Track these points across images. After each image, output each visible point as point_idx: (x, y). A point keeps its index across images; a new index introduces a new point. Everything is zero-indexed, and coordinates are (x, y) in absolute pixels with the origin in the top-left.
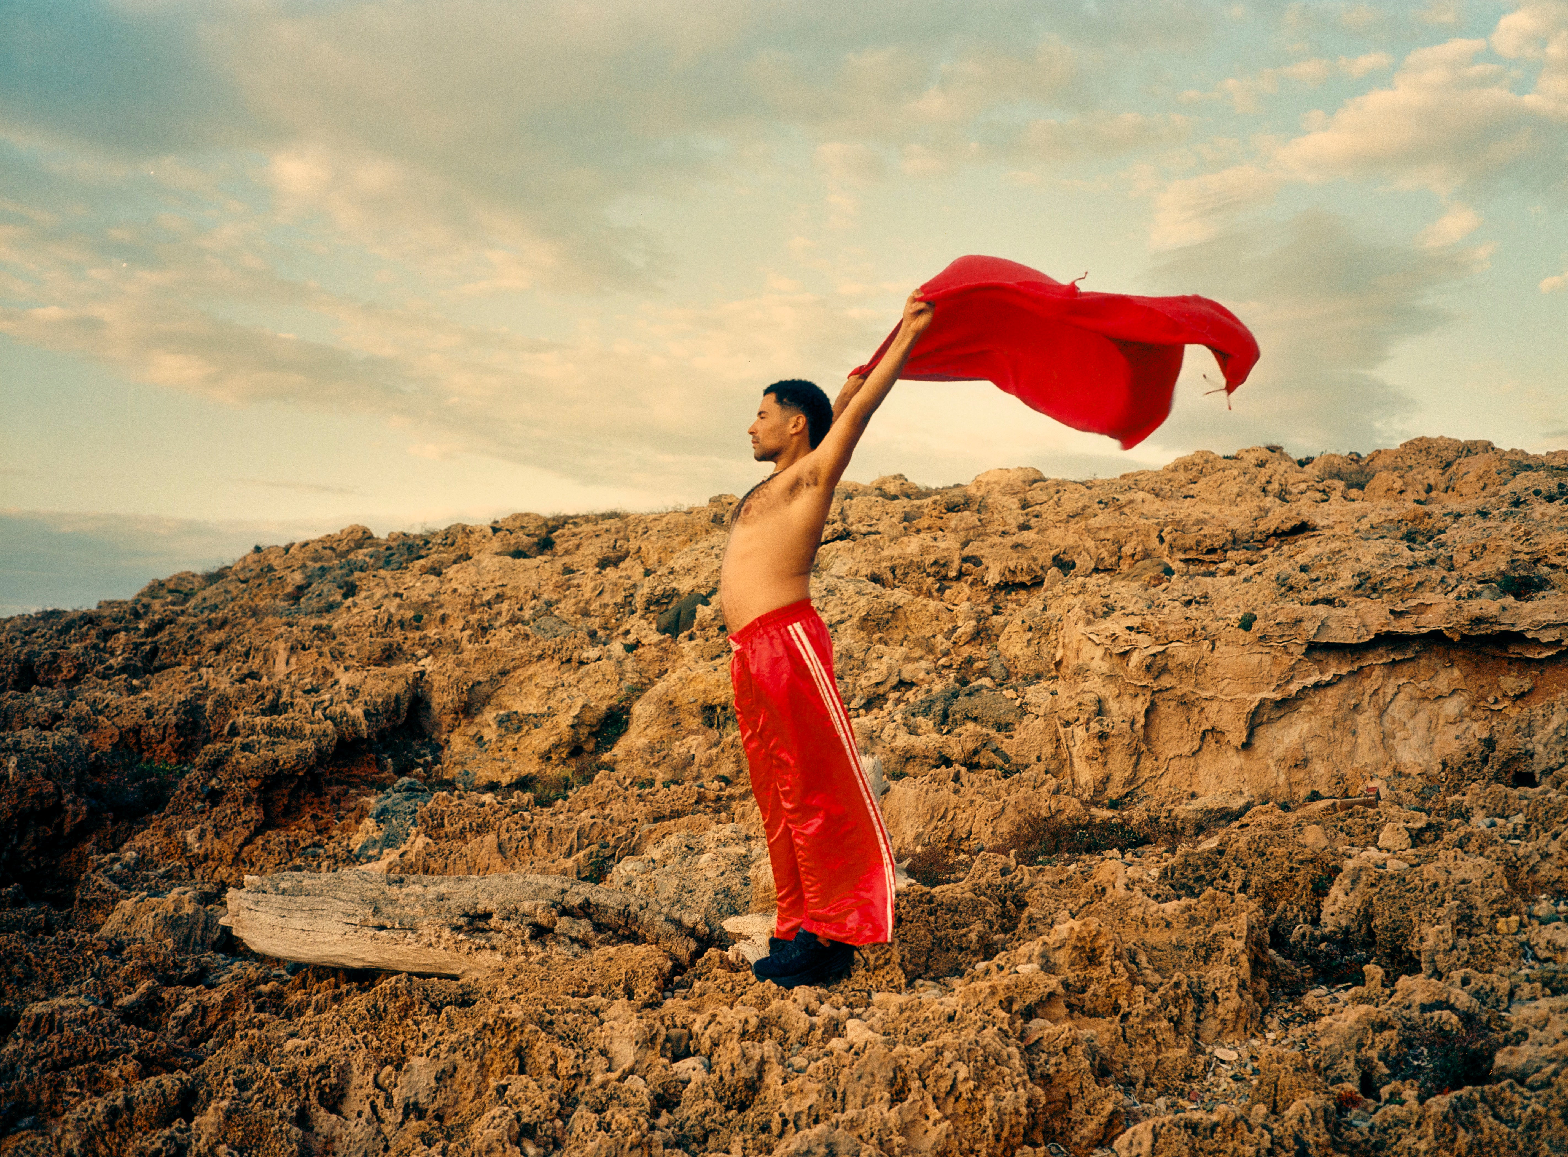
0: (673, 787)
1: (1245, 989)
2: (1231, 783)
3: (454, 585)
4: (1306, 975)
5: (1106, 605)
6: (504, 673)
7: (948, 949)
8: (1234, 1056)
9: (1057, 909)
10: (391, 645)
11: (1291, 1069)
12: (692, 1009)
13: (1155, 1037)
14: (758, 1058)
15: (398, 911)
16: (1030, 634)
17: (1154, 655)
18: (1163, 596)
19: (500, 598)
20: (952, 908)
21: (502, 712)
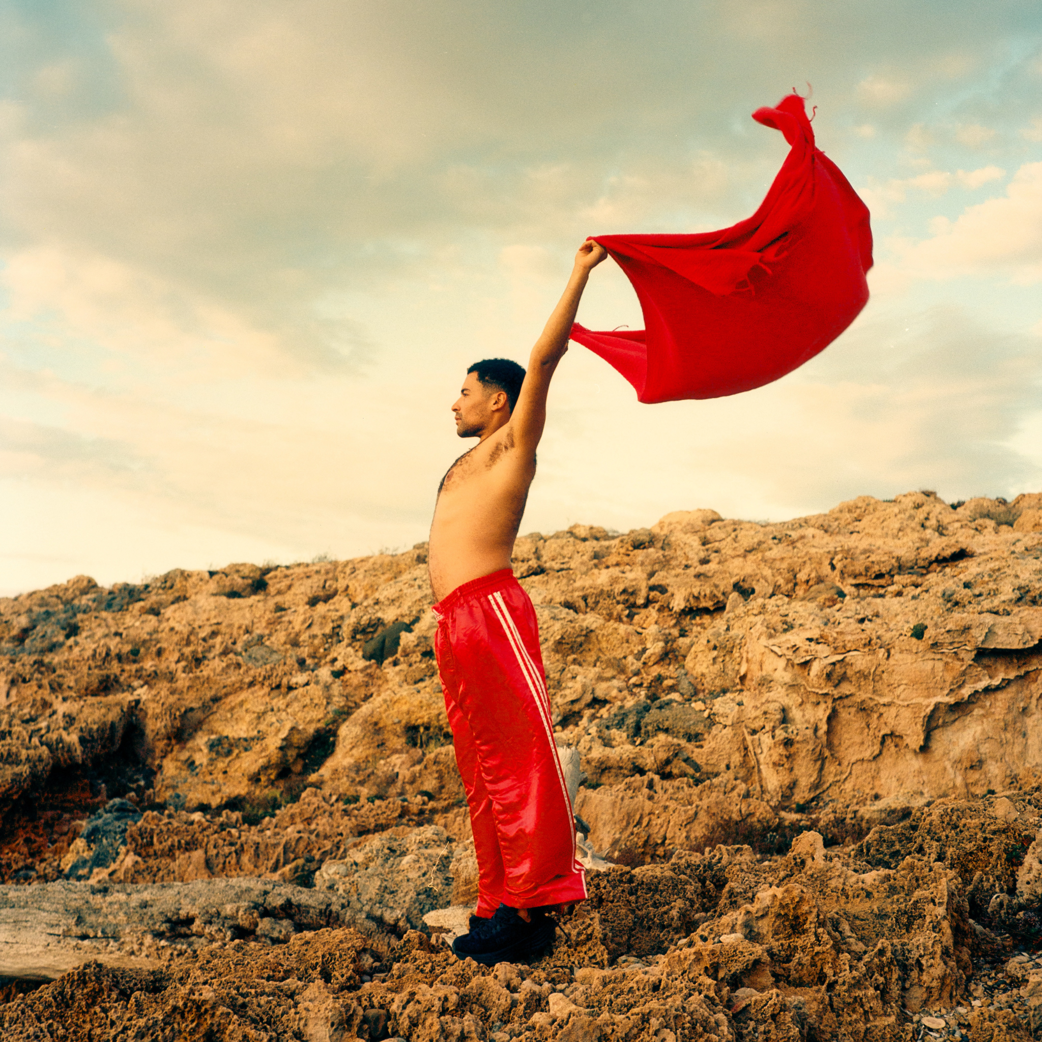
0: (377, 802)
1: (949, 956)
2: (911, 785)
3: (172, 623)
4: (1007, 943)
5: (785, 623)
6: (216, 700)
7: (650, 928)
8: (942, 1024)
9: (757, 883)
10: (108, 677)
11: (1004, 1027)
12: (389, 990)
13: (862, 1006)
14: (457, 1033)
15: (101, 920)
16: (715, 653)
17: (834, 664)
18: (838, 615)
19: (214, 634)
20: (653, 887)
21: (213, 737)
